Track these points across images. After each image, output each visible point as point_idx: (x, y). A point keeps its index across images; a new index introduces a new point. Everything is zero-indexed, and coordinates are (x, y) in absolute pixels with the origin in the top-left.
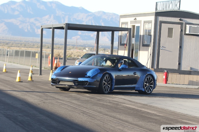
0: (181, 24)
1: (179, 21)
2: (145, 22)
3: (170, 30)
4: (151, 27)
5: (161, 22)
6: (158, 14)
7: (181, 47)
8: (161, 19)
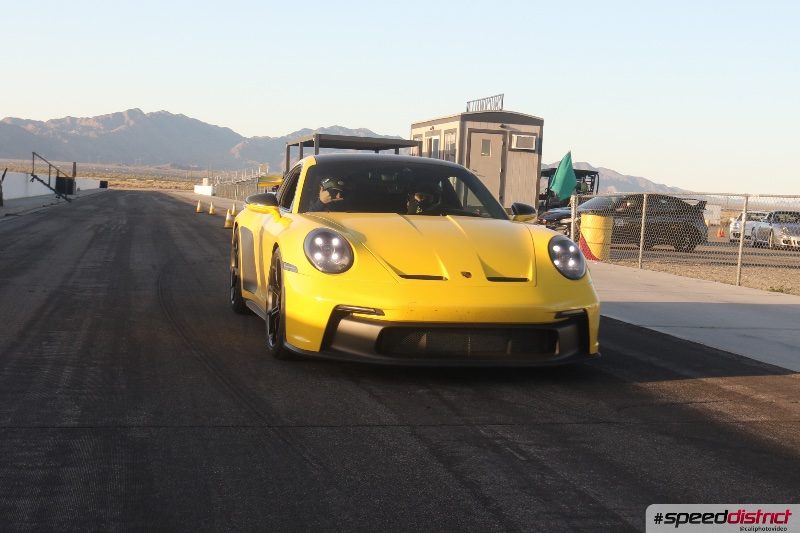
0: (504, 133)
1: (500, 129)
2: (446, 132)
3: (486, 145)
4: (455, 139)
5: (471, 131)
6: (465, 118)
7: (503, 171)
8: (470, 125)
